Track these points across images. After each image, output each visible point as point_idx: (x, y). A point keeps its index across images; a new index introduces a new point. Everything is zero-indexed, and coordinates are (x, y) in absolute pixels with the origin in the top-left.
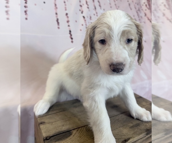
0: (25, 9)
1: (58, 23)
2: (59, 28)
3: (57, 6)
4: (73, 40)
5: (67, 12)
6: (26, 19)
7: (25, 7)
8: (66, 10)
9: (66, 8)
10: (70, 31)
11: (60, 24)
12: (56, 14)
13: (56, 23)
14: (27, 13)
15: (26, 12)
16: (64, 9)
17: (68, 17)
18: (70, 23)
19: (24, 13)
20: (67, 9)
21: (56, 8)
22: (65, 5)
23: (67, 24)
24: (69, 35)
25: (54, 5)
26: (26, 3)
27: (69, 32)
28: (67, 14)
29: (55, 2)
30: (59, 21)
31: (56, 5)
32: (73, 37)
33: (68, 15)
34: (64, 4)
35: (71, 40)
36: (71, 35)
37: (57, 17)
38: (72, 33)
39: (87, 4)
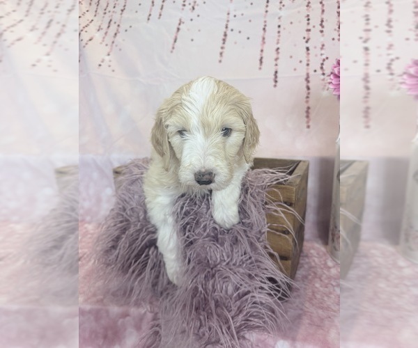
1: (261, 62)
2: (260, 68)
3: (266, 40)
4: (278, 84)
5: (279, 46)
6: (220, 61)
7: (222, 48)
8: (278, 43)
9: (278, 40)
10: (276, 72)
11: (263, 64)
12: (262, 51)
13: (259, 62)
14: (224, 54)
15: (221, 54)
16: (276, 42)
17: (278, 53)
18: (278, 61)
19: (219, 55)
20: (280, 41)
21: (264, 43)
22: (279, 36)
23: (274, 63)
24: (273, 77)
25: (261, 39)
26: (224, 43)
27: (273, 73)
28: (278, 49)
29: (264, 34)
30: (263, 60)
31: (264, 39)
32: (278, 79)
33: (279, 51)
34: (277, 34)
35: (274, 83)
36: (276, 77)
37: (261, 55)
38: (278, 75)
39: (321, 25)
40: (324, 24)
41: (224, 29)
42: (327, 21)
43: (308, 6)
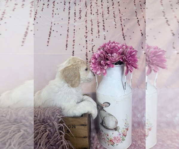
0: (48, 40)
1: (67, 46)
2: (66, 49)
6: (48, 45)
7: (48, 39)
8: (74, 38)
9: (74, 36)
10: (73, 51)
12: (67, 41)
15: (48, 42)
17: (74, 42)
18: (74, 46)
19: (47, 42)
21: (68, 37)
22: (74, 34)
24: (72, 54)
26: (49, 37)
28: (74, 40)
29: (68, 33)
31: (68, 35)
37: (67, 43)
38: (74, 53)
39: (92, 30)
40: (93, 30)
41: (50, 30)
42: (94, 29)
43: (86, 22)
